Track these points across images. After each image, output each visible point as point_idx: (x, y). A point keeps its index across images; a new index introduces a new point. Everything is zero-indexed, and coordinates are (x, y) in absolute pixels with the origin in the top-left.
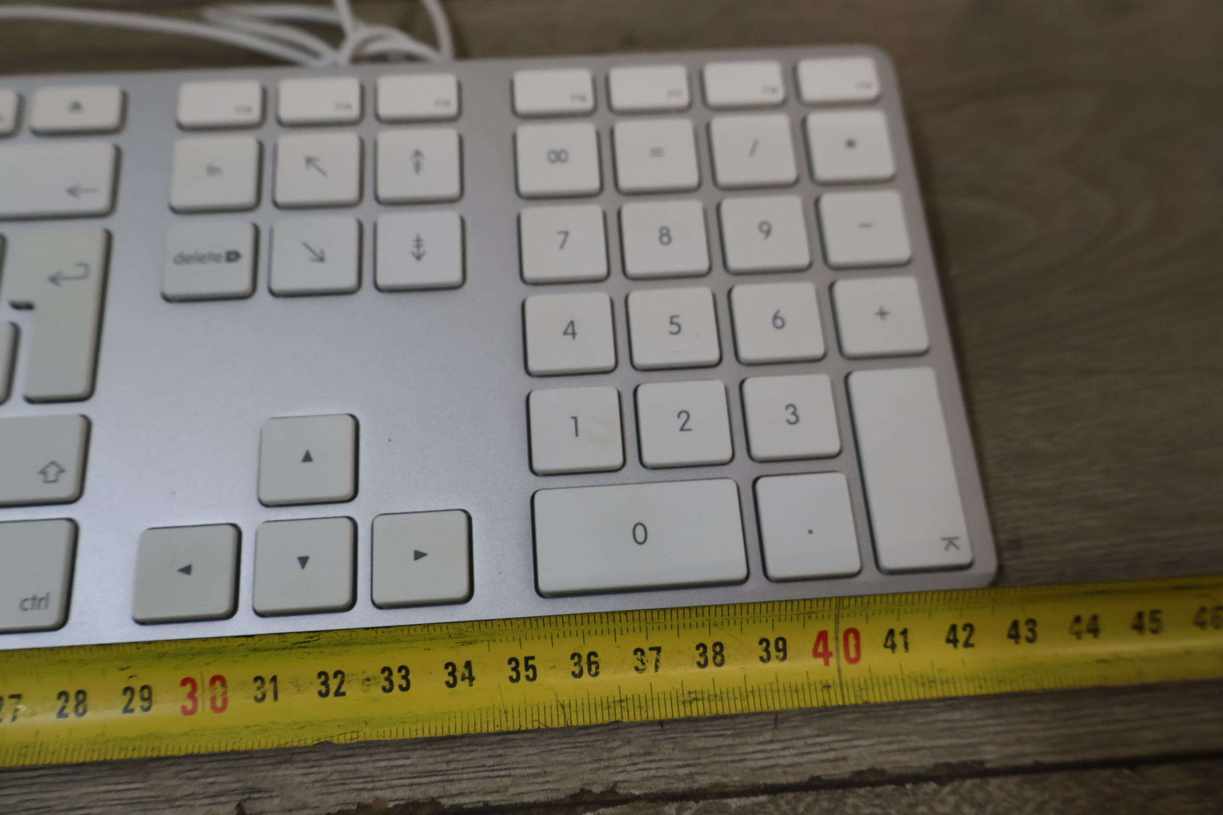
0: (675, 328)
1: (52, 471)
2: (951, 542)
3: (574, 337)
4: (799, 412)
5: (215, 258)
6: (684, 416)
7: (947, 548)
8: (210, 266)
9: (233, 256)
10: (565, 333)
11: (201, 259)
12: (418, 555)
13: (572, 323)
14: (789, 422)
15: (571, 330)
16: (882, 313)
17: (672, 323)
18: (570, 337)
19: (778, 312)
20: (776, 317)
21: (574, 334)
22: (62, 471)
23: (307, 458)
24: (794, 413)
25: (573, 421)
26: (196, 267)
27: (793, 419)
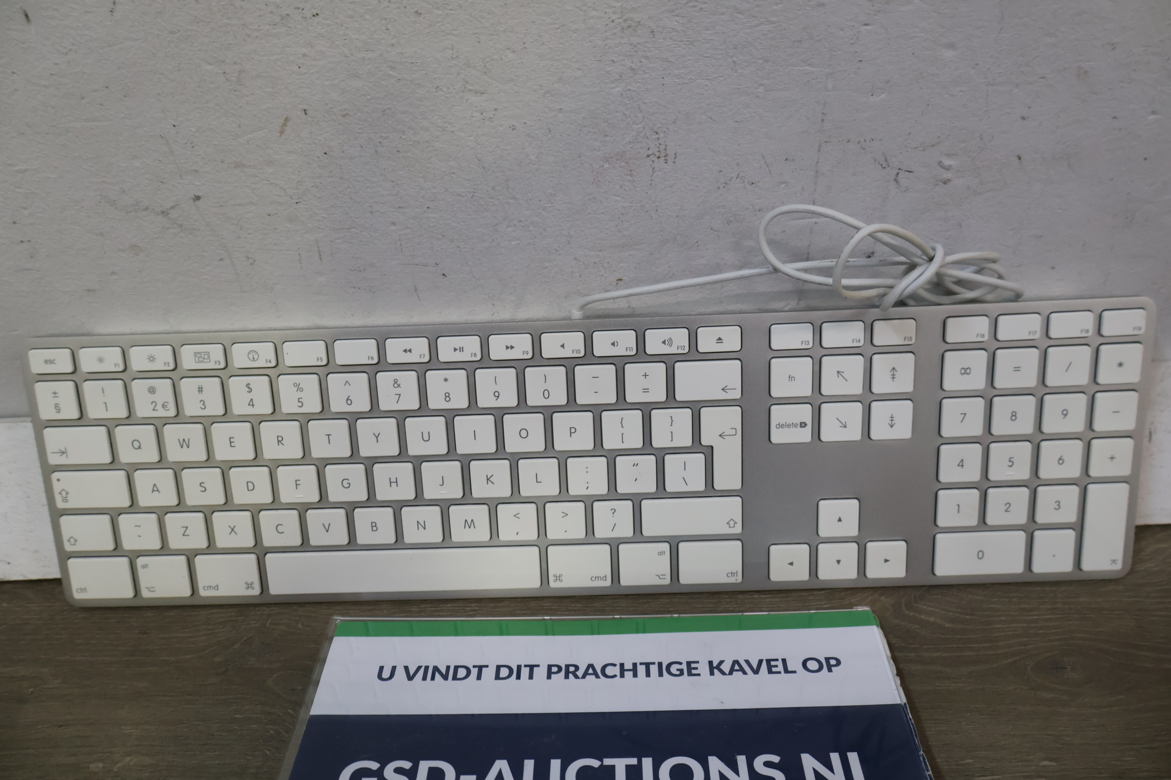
0: (1010, 464)
1: (732, 523)
2: (1114, 561)
3: (962, 467)
4: (1060, 505)
5: (795, 425)
6: (1008, 505)
7: (1111, 564)
8: (793, 429)
9: (803, 425)
10: (958, 465)
11: (788, 426)
12: (886, 561)
13: (962, 460)
14: (1055, 509)
15: (961, 464)
16: (1112, 458)
17: (1010, 461)
18: (961, 467)
19: (1062, 456)
20: (1060, 459)
21: (962, 466)
22: (736, 523)
23: (840, 520)
24: (1059, 505)
25: (957, 506)
26: (786, 430)
27: (1057, 507)
